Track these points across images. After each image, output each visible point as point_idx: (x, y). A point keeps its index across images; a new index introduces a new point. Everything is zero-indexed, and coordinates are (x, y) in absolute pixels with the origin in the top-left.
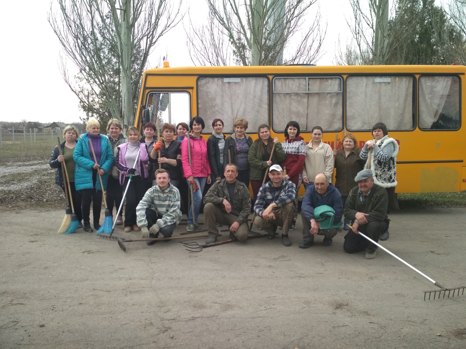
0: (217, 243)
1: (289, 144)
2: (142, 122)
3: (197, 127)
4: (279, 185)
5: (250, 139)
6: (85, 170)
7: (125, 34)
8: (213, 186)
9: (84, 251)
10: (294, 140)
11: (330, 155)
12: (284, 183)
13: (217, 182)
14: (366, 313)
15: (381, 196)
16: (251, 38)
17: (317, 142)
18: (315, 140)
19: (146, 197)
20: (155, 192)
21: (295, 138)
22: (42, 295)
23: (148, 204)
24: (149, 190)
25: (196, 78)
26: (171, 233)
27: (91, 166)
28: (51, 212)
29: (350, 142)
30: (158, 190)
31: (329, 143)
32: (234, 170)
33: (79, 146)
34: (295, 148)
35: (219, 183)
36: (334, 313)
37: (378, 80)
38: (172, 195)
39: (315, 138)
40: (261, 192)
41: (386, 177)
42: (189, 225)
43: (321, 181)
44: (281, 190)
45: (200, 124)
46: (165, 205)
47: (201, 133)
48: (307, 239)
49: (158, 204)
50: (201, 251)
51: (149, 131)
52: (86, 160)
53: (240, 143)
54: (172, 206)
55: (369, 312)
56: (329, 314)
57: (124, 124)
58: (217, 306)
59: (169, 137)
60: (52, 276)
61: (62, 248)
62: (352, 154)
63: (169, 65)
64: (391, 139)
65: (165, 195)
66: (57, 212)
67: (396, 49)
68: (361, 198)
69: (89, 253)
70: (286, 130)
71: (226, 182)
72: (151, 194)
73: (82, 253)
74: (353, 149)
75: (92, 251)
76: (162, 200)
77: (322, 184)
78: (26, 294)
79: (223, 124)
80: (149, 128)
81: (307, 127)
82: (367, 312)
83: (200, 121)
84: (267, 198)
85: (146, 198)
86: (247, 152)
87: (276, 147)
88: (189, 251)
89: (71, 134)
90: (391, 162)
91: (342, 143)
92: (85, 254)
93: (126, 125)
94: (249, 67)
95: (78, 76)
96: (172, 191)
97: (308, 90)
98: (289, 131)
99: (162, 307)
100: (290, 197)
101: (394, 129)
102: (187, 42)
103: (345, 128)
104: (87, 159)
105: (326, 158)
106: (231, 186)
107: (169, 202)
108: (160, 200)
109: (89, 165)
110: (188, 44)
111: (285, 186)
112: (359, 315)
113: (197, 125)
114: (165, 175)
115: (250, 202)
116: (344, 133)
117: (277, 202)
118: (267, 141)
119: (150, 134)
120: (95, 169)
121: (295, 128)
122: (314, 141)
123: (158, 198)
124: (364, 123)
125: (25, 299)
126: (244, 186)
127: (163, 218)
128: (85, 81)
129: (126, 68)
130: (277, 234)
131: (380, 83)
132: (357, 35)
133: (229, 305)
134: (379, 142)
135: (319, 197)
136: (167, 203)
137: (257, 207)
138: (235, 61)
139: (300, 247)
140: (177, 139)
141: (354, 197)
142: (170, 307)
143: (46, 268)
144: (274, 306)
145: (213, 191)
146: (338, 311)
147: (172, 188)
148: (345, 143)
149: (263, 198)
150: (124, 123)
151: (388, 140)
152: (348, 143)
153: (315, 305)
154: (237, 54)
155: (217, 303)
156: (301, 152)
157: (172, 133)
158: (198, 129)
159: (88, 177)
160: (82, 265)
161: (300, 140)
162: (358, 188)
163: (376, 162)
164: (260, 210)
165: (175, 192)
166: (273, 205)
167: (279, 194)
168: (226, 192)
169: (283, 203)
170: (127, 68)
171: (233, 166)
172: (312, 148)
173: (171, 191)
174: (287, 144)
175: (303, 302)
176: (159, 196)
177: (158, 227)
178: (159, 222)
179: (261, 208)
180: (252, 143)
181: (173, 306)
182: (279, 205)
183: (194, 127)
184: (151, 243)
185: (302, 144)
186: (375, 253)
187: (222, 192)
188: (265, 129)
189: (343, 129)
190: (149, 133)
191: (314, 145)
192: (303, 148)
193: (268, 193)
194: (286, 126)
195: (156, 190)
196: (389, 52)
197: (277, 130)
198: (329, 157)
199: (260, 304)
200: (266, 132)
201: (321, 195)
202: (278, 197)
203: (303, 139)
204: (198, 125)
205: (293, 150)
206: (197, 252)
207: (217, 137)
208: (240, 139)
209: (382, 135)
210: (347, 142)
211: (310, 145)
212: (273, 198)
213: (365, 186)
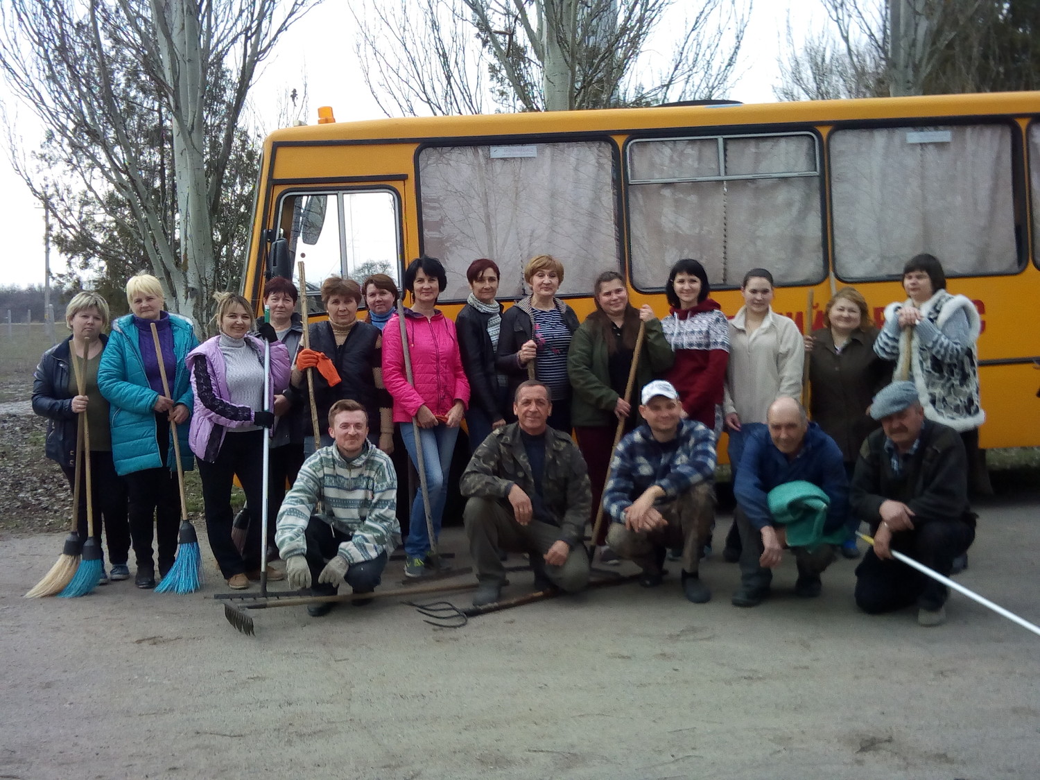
0: (505, 602)
1: (682, 322)
2: (269, 277)
3: (426, 285)
4: (672, 436)
5: (570, 312)
6: (134, 418)
7: (183, 28)
8: (483, 445)
9: (140, 638)
10: (695, 311)
11: (789, 350)
12: (685, 428)
13: (494, 432)
14: (943, 758)
15: (947, 451)
16: (540, 30)
17: (759, 311)
18: (755, 309)
19: (302, 479)
20: (324, 463)
21: (695, 304)
22: (61, 752)
23: (308, 498)
24: (310, 461)
25: (412, 149)
26: (377, 581)
27: (149, 403)
28: (11, 542)
29: (851, 310)
30: (334, 460)
31: (789, 315)
32: (544, 398)
33: (114, 354)
34: (700, 332)
35: (501, 435)
36: (860, 762)
37: (914, 136)
38: (373, 474)
39: (753, 302)
40: (622, 456)
41: (959, 402)
42: (411, 561)
43: (787, 419)
44: (676, 450)
45: (436, 279)
46: (354, 500)
47: (436, 302)
48: (755, 582)
49: (336, 499)
50: (464, 625)
51: (280, 303)
52: (133, 391)
53: (544, 322)
54: (376, 504)
55: (950, 755)
56: (845, 764)
57: (186, 286)
58: (543, 759)
59: (343, 317)
60: (72, 706)
61: (73, 633)
62: (854, 344)
63: (335, 117)
64: (960, 299)
65: (355, 474)
66: (27, 541)
67: (950, 46)
68: (895, 462)
69: (155, 644)
70: (670, 285)
71: (519, 432)
72: (314, 471)
73: (136, 645)
74: (857, 330)
75: (161, 637)
76: (345, 486)
77: (790, 426)
78: (14, 752)
79: (498, 274)
80: (281, 295)
81: (725, 274)
82: (945, 755)
83: (436, 271)
84: (639, 472)
85: (302, 483)
86: (565, 349)
87: (648, 330)
88: (433, 627)
89: (90, 320)
90: (967, 360)
91: (827, 313)
92: (145, 645)
93: (193, 289)
94: (543, 114)
95: (43, 151)
96: (373, 462)
97: (726, 173)
98: (677, 286)
99: (395, 767)
100: (700, 467)
101: (967, 269)
102: (358, 46)
103: (832, 274)
104: (135, 387)
105: (779, 359)
106: (533, 442)
107: (366, 494)
108: (340, 487)
109: (143, 403)
110: (362, 53)
111: (687, 439)
112: (926, 763)
113: (426, 282)
114: (358, 416)
115: (587, 485)
116: (829, 287)
117: (665, 482)
118: (622, 316)
119: (283, 310)
120: (161, 411)
121: (695, 278)
122: (752, 311)
123: (336, 482)
124: (883, 257)
125: (17, 765)
126: (567, 442)
127: (355, 540)
128: (62, 166)
129: (189, 124)
130: (666, 572)
131: (921, 144)
132: (839, 10)
133: (575, 755)
134: (926, 308)
135: (782, 462)
136: (359, 495)
137: (613, 500)
138: (497, 96)
139: (737, 604)
140: (369, 320)
141: (878, 460)
142: (417, 767)
143: (48, 685)
144: (697, 753)
145: (486, 458)
146: (868, 757)
147: (374, 454)
148: (834, 312)
149: (628, 473)
150: (187, 282)
151: (953, 301)
152: (845, 314)
153: (803, 746)
154: (500, 76)
155: (542, 751)
156: (716, 343)
157: (353, 305)
158: (430, 291)
159: (145, 437)
160: (147, 675)
161: (712, 311)
162: (882, 436)
163: (928, 364)
164: (622, 508)
165: (382, 464)
166: (653, 491)
167: (672, 461)
168: (522, 459)
169: (684, 487)
170: (193, 126)
171: (539, 387)
172: (743, 331)
173: (370, 463)
174: (677, 325)
175: (772, 738)
176: (336, 476)
177: (344, 564)
178: (344, 550)
179: (624, 499)
180: (576, 323)
181: (425, 764)
182: (671, 491)
183: (417, 285)
184: (322, 611)
185: (718, 320)
186: (943, 610)
187: (511, 461)
188: (616, 284)
189: (826, 275)
190: (281, 307)
191: (750, 322)
192: (719, 332)
193: (641, 460)
194: (668, 275)
195: (327, 460)
196: (931, 54)
197: (643, 286)
198: (786, 355)
199: (657, 749)
200: (618, 291)
201: (786, 456)
202: (667, 468)
203: (718, 307)
204: (431, 280)
205: (695, 339)
206: (455, 627)
207: (482, 311)
208: (542, 312)
209: (929, 288)
210: (841, 310)
211: (738, 322)
212: (655, 470)
213: (903, 429)
